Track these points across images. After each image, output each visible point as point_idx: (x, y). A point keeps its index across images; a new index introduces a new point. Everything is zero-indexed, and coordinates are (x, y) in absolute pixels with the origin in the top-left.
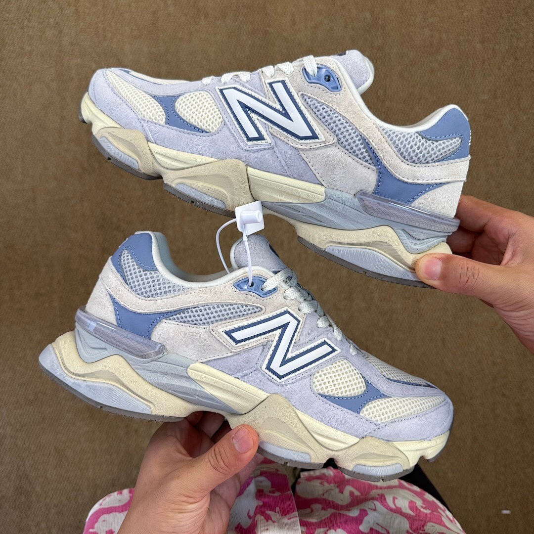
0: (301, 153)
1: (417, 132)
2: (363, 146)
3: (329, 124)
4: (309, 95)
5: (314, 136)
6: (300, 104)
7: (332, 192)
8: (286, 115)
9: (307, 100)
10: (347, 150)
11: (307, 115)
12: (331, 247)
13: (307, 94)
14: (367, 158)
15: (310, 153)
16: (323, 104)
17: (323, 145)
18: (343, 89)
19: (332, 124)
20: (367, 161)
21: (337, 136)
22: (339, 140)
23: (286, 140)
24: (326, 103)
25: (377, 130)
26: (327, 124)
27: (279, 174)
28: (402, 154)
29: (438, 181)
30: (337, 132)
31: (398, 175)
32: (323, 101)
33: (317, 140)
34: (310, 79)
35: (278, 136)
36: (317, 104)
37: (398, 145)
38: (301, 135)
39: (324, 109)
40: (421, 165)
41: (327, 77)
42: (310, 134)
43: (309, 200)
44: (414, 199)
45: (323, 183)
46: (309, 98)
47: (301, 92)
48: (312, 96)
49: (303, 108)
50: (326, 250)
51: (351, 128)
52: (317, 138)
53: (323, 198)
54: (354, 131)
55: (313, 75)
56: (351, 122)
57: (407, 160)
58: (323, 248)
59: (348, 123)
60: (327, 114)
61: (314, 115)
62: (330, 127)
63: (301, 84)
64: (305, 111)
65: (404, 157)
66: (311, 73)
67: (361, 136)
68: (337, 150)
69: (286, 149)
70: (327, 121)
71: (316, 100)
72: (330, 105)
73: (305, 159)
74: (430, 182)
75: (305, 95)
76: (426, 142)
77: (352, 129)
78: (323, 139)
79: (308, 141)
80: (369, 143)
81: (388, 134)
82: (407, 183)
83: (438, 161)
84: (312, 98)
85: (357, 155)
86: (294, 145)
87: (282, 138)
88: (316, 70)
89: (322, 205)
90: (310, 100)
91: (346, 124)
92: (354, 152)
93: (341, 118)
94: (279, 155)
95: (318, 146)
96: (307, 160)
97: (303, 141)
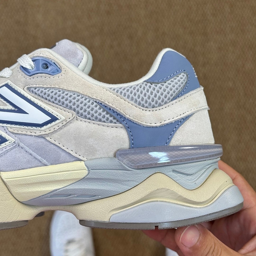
0: (48, 138)
1: (145, 81)
2: (102, 110)
3: (63, 103)
4: (35, 86)
5: (54, 119)
6: (29, 97)
7: (92, 163)
8: (20, 111)
9: (34, 90)
10: (89, 119)
11: (40, 103)
12: (114, 216)
13: (32, 86)
14: (111, 119)
15: (56, 135)
16: (50, 88)
17: (65, 123)
18: (63, 69)
19: (66, 102)
20: (111, 122)
21: (74, 110)
22: (78, 113)
23: (29, 133)
24: (53, 86)
25: (108, 92)
26: (60, 104)
27: (35, 167)
28: (139, 104)
29: (183, 116)
30: (73, 107)
31: (145, 124)
32: (49, 86)
33: (57, 121)
34: (29, 73)
35: (20, 132)
36: (44, 91)
37: (132, 98)
38: (41, 123)
39: (52, 92)
40: (161, 107)
41: (44, 66)
42: (49, 118)
43: (74, 179)
44: (170, 139)
45: (81, 158)
46: (35, 89)
47: (27, 87)
48: (37, 86)
49: (33, 99)
50: (111, 221)
51: (84, 99)
52: (57, 119)
53: (86, 172)
54: (87, 100)
55: (31, 69)
56: (82, 94)
57: (147, 107)
58: (106, 220)
59: (79, 96)
60: (57, 95)
61: (45, 101)
62: (65, 106)
63: (23, 79)
64: (36, 101)
65: (143, 106)
66: (28, 67)
67: (96, 102)
68: (79, 122)
69: (31, 140)
70: (59, 101)
71: (43, 88)
72: (57, 87)
73: (53, 142)
74: (176, 119)
75: (31, 87)
76: (156, 86)
77: (86, 99)
78: (63, 118)
79: (49, 125)
80: (106, 105)
81: (119, 92)
82: (156, 127)
83: (175, 98)
84: (38, 87)
85: (100, 120)
86: (38, 133)
87: (24, 132)
88: (32, 63)
89: (87, 178)
90: (37, 89)
91: (78, 97)
92: (96, 118)
93: (72, 94)
94: (27, 149)
95: (61, 125)
96: (57, 143)
97: (45, 127)
